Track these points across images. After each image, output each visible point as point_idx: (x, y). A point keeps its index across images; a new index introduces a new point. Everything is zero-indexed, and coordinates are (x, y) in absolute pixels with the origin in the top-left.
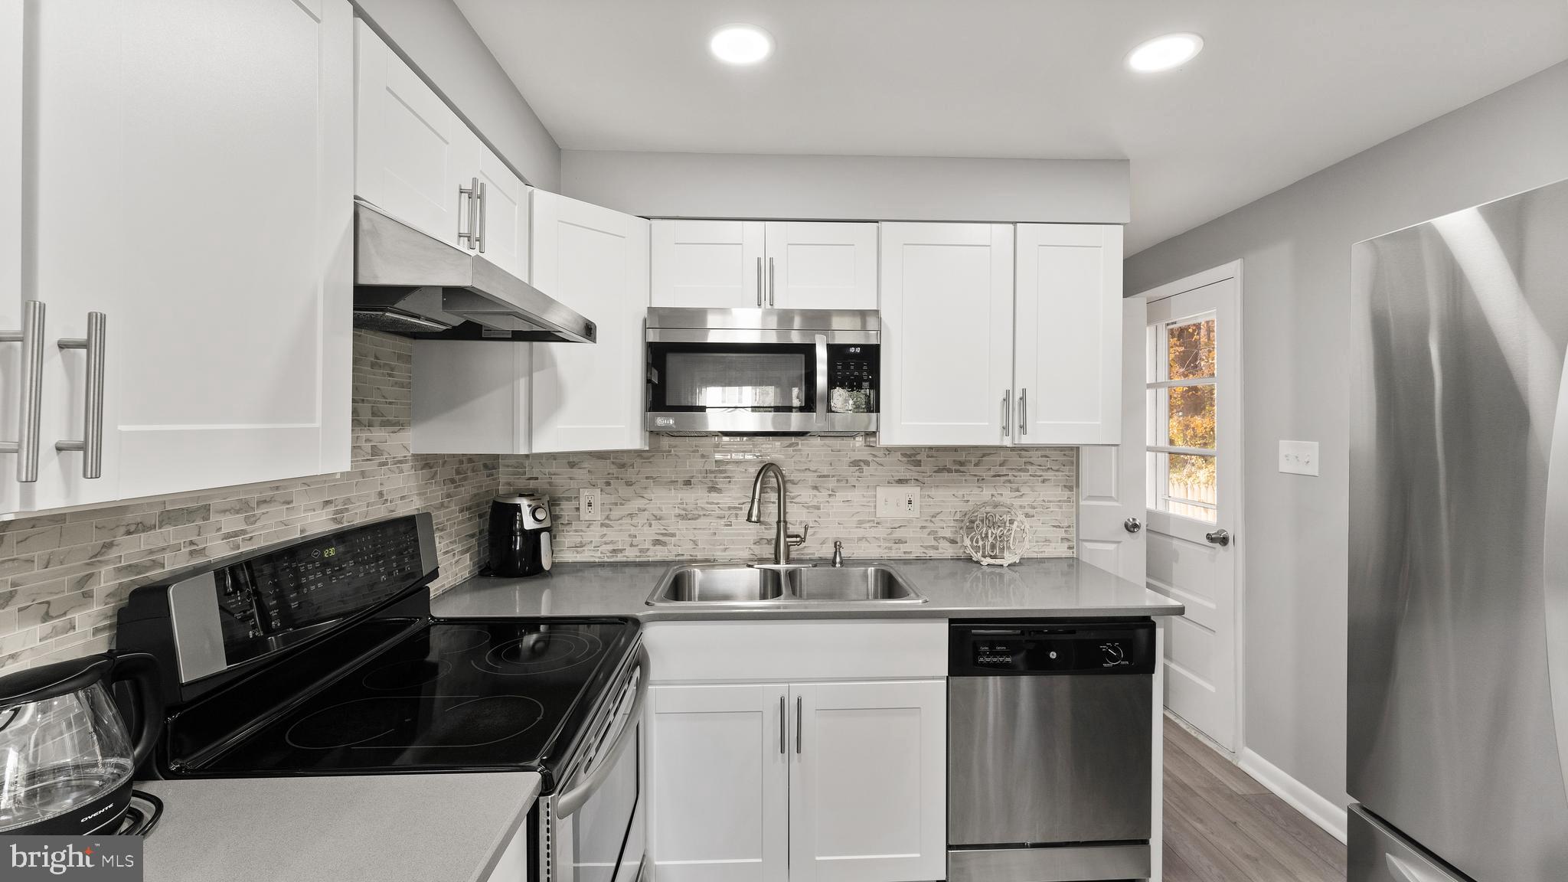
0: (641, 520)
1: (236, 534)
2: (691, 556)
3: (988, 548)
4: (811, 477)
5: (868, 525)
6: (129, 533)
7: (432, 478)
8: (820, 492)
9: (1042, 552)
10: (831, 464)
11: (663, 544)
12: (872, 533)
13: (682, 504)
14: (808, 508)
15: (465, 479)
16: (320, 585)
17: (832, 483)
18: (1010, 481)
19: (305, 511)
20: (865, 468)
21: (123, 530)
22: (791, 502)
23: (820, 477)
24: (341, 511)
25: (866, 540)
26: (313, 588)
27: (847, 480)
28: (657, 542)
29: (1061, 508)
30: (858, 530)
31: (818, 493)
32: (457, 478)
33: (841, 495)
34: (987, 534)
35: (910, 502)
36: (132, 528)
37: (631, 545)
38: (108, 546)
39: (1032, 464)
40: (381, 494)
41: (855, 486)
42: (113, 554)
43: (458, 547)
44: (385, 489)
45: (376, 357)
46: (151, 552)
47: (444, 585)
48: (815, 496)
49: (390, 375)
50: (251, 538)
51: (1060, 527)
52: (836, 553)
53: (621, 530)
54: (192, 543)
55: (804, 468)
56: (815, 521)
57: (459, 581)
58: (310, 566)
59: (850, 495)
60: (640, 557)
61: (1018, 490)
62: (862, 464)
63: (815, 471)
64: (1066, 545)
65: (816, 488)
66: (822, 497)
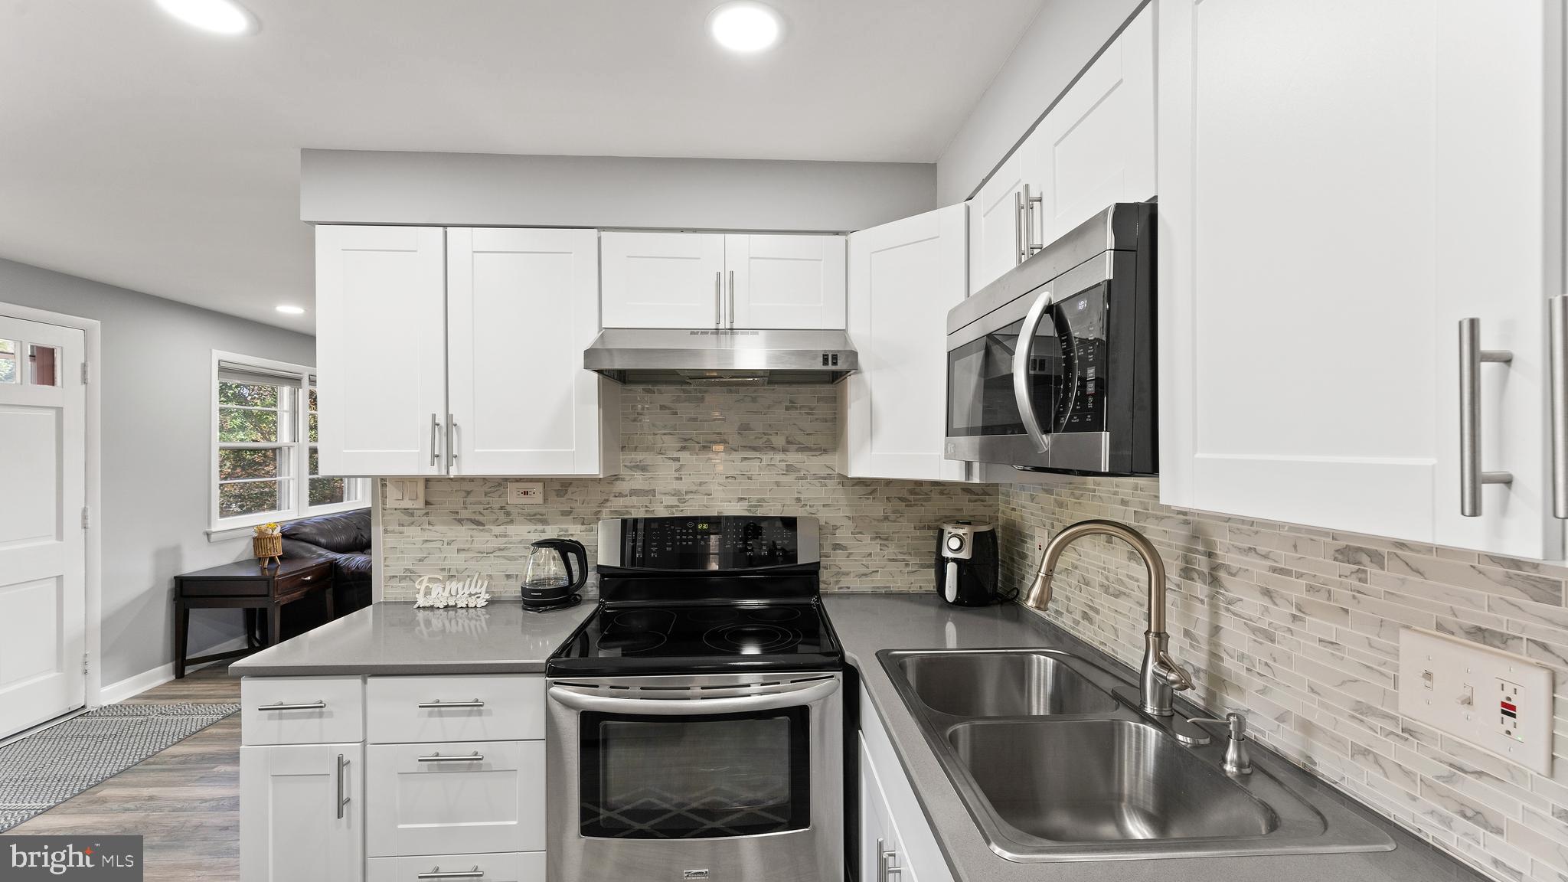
1: (672, 507)
2: (1113, 650)
4: (1258, 568)
5: (1377, 723)
6: (616, 496)
7: (871, 494)
8: (1275, 604)
10: (1295, 546)
11: (1090, 620)
12: (1391, 750)
13: (1104, 569)
14: (1255, 630)
15: (928, 500)
16: (690, 543)
17: (1296, 590)
19: (721, 501)
20: (1372, 570)
21: (613, 495)
22: (1228, 610)
23: (1274, 570)
24: (756, 506)
25: (1376, 762)
26: (685, 543)
27: (1329, 592)
28: (1085, 616)
30: (1355, 725)
31: (1271, 606)
32: (911, 498)
33: (1318, 625)
35: (1509, 710)
37: (1068, 611)
38: (607, 500)
40: (798, 500)
41: (1346, 611)
42: (608, 504)
43: (913, 560)
44: (802, 497)
45: (791, 402)
46: (626, 507)
47: (889, 587)
48: (1267, 609)
49: (808, 414)
50: (682, 511)
54: (646, 506)
55: (1246, 546)
56: (1266, 664)
57: (915, 589)
58: (684, 531)
59: (1331, 628)
60: (1073, 628)
62: (1365, 559)
63: (1265, 557)
65: (1267, 593)
66: (1278, 616)
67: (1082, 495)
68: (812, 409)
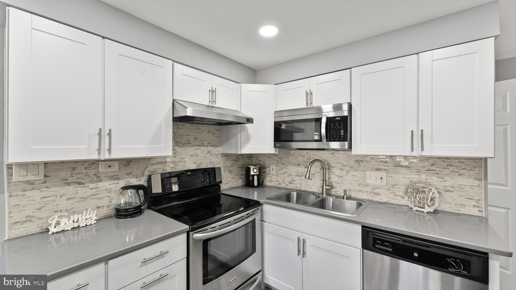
0: (286, 175)
1: (172, 168)
2: (300, 188)
3: (417, 203)
4: (339, 166)
5: (362, 186)
6: (151, 165)
7: (228, 159)
8: (343, 171)
9: (459, 210)
10: (347, 161)
11: (292, 183)
12: (365, 189)
13: (297, 171)
14: (338, 177)
15: (240, 160)
17: (348, 168)
18: (437, 173)
19: (189, 164)
20: (361, 163)
21: (150, 164)
22: (332, 174)
23: (343, 165)
24: (199, 165)
25: (362, 191)
26: (184, 180)
27: (354, 168)
28: (290, 183)
29: (473, 189)
30: (358, 187)
31: (342, 172)
32: (237, 159)
33: (351, 173)
34: (416, 196)
35: (381, 178)
36: (151, 164)
37: (283, 183)
38: (147, 167)
39: (452, 166)
40: (211, 162)
41: (357, 170)
42: (148, 168)
43: (237, 177)
46: (155, 169)
48: (341, 172)
50: (176, 169)
51: (472, 199)
52: (344, 194)
53: (281, 178)
54: (163, 168)
55: (337, 162)
56: (341, 182)
58: (183, 176)
59: (354, 173)
60: (286, 186)
61: (442, 178)
62: (360, 161)
63: (341, 163)
64: (477, 209)
65: (341, 169)
66: (344, 173)
67: (289, 156)
68: (214, 133)
